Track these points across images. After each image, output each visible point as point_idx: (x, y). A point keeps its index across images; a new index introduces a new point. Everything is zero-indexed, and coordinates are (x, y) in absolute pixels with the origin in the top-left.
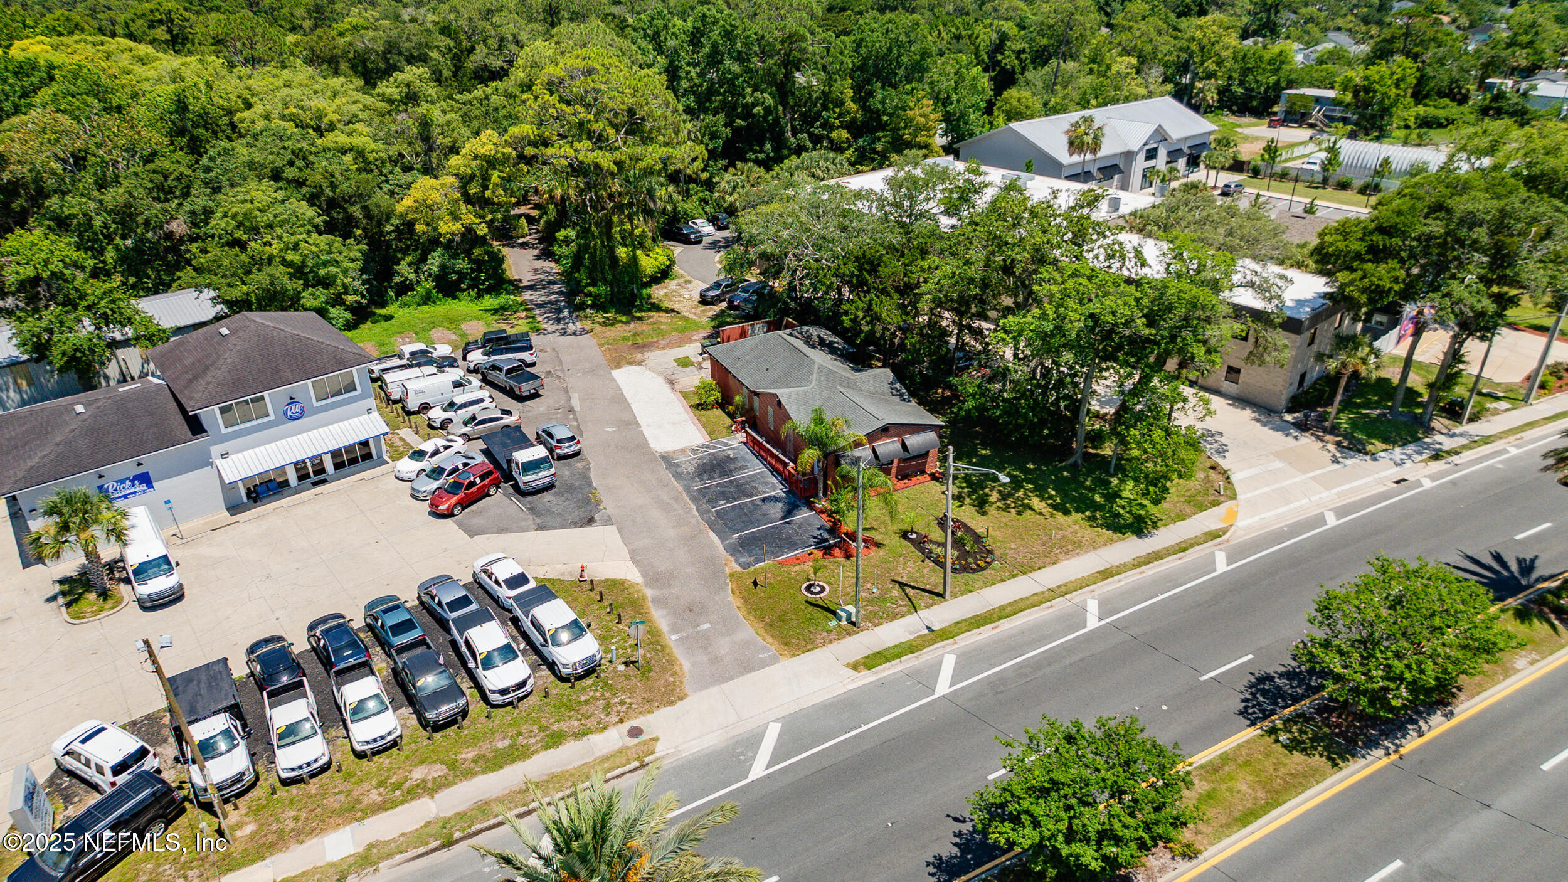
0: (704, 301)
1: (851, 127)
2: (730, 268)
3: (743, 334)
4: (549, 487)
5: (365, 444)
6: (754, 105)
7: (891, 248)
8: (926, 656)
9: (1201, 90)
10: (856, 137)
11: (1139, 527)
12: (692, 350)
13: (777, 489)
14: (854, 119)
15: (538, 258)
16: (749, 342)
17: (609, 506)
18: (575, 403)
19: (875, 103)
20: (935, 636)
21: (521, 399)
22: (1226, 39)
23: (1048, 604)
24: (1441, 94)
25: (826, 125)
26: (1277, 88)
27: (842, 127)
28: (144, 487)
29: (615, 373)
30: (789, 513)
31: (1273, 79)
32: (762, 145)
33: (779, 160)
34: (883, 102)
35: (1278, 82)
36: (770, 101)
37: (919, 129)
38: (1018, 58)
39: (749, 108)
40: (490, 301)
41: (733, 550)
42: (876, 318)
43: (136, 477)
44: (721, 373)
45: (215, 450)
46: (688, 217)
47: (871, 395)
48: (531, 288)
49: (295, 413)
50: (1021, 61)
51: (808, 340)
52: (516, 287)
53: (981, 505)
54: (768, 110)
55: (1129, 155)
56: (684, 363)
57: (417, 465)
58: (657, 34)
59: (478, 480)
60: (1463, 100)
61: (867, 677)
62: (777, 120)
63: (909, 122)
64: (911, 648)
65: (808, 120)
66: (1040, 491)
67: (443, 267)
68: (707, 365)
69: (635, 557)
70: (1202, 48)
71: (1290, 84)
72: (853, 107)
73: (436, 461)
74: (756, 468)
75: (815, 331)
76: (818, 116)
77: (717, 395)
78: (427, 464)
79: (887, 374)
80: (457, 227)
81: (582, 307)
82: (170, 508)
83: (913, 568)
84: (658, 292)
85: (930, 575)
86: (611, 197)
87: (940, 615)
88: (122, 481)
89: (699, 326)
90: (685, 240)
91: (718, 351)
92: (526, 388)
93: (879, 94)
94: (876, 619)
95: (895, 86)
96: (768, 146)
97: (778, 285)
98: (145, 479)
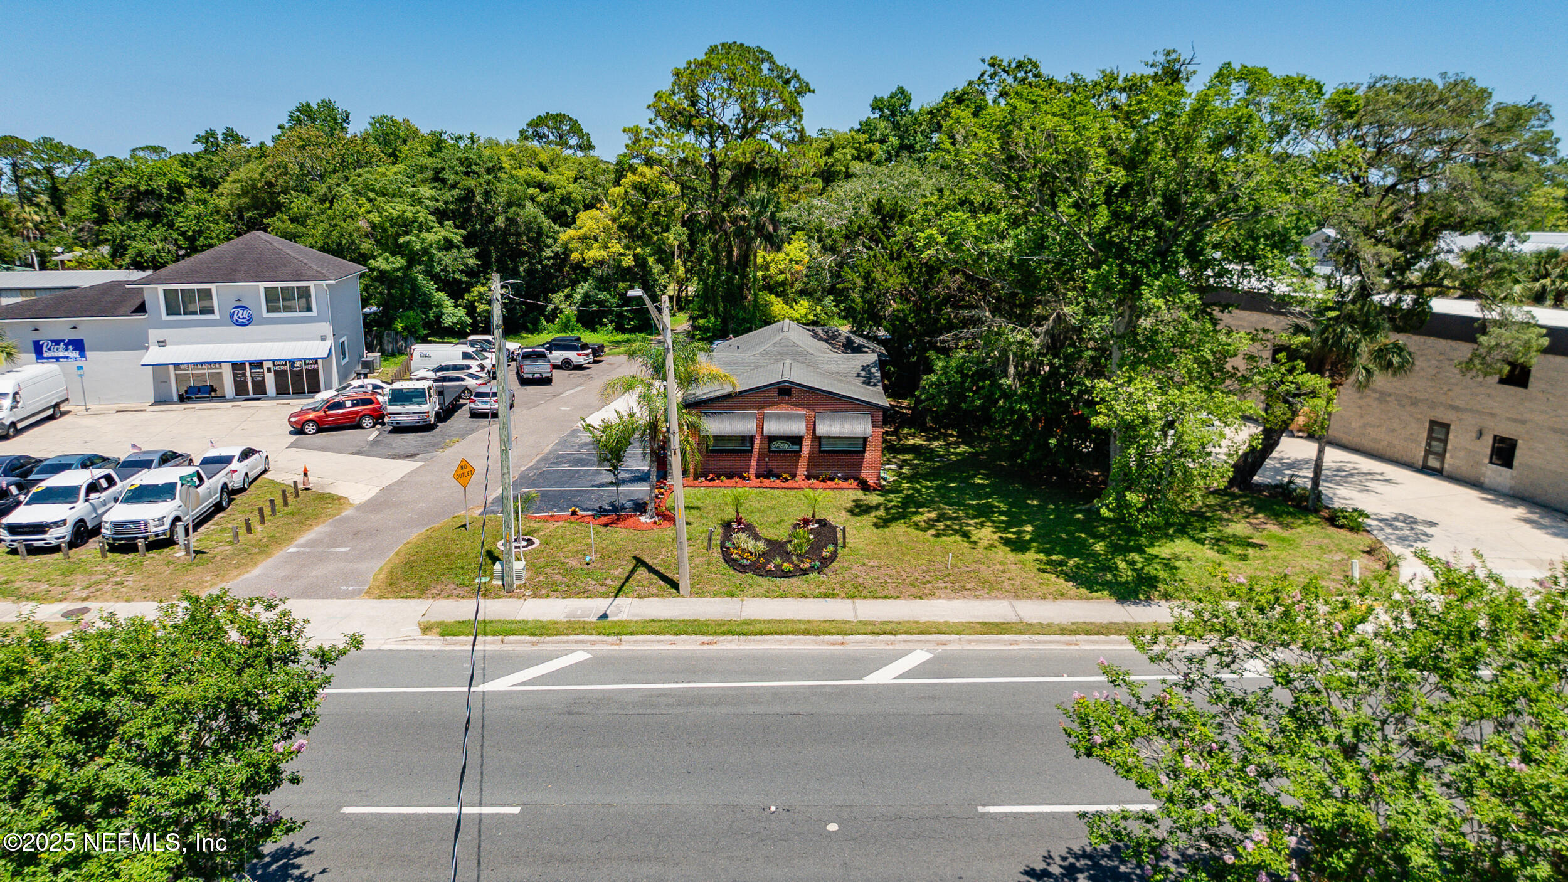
23: (839, 638)
28: (76, 354)
43: (71, 342)
45: (154, 334)
49: (241, 317)
59: (349, 404)
61: (434, 644)
67: (585, 296)
80: (601, 254)
82: (81, 376)
88: (57, 342)
92: (529, 370)
98: (78, 345)
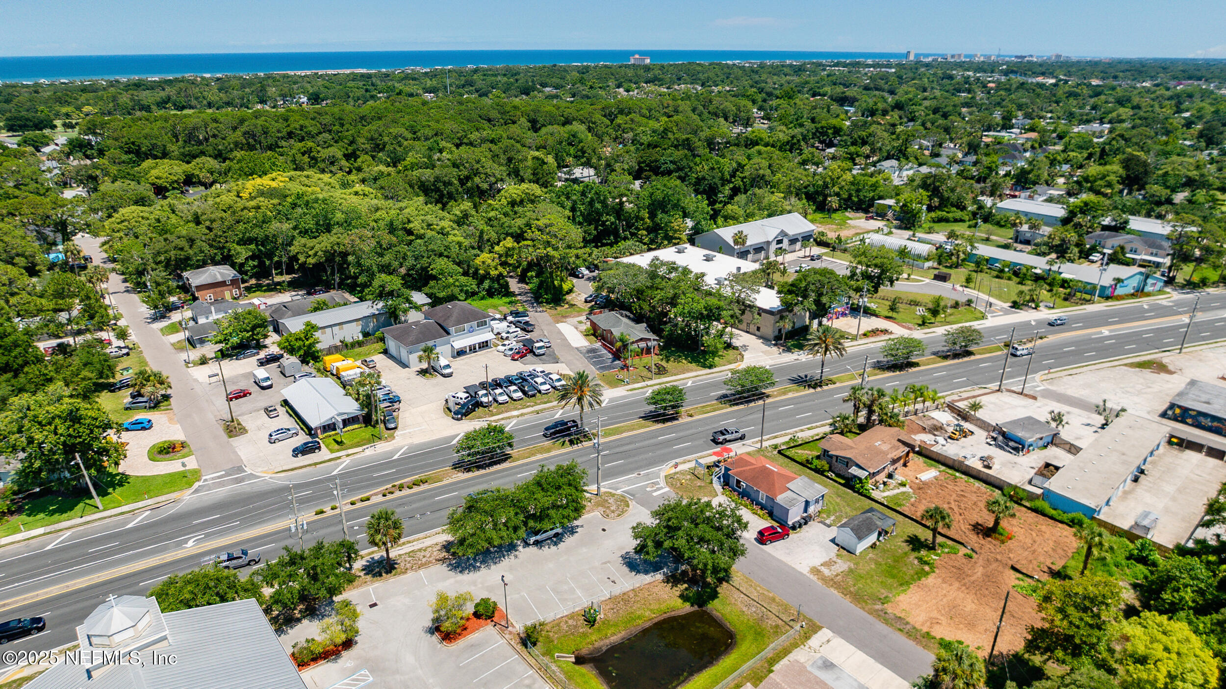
0: (586, 301)
1: (647, 229)
2: (596, 290)
3: (601, 312)
4: (544, 354)
5: (487, 342)
6: (607, 221)
7: (647, 287)
8: (645, 390)
9: (830, 202)
10: (649, 234)
11: (710, 367)
12: (583, 318)
13: (610, 356)
14: (648, 227)
15: (519, 282)
16: (603, 315)
17: (562, 359)
18: (546, 333)
19: (657, 220)
20: (648, 386)
21: (528, 332)
22: (844, 177)
23: (679, 381)
24: (953, 205)
25: (638, 229)
26: (873, 199)
27: (644, 229)
29: (557, 325)
30: (613, 361)
31: (872, 194)
32: (609, 237)
33: (617, 242)
34: (661, 220)
35: (873, 197)
36: (613, 220)
37: (675, 231)
38: (742, 181)
39: (604, 223)
40: (508, 300)
41: (598, 369)
42: (641, 308)
44: (593, 324)
45: (452, 339)
46: (577, 267)
47: (639, 331)
48: (519, 295)
49: (471, 331)
50: (744, 183)
51: (622, 315)
52: (513, 294)
53: (667, 361)
54: (612, 223)
55: (768, 243)
56: (580, 322)
57: (504, 348)
58: (568, 193)
59: (523, 352)
60: (963, 208)
61: (630, 393)
62: (616, 227)
63: (672, 228)
64: (642, 388)
65: (629, 226)
66: (686, 359)
67: (490, 286)
68: (589, 323)
69: (571, 370)
70: (832, 180)
71: (881, 198)
72: (648, 221)
73: (510, 347)
74: (605, 351)
75: (624, 312)
76: (633, 225)
77: (592, 332)
78: (507, 347)
79: (645, 325)
80: (497, 272)
81: (542, 302)
82: (446, 353)
83: (645, 373)
84: (568, 298)
85: (649, 375)
86: (555, 264)
87: (650, 383)
89: (585, 310)
90: (577, 277)
91: (592, 317)
92: (530, 328)
93: (660, 216)
94: (634, 383)
95: (666, 213)
96: (612, 238)
97: (613, 296)
98: (435, 346)
